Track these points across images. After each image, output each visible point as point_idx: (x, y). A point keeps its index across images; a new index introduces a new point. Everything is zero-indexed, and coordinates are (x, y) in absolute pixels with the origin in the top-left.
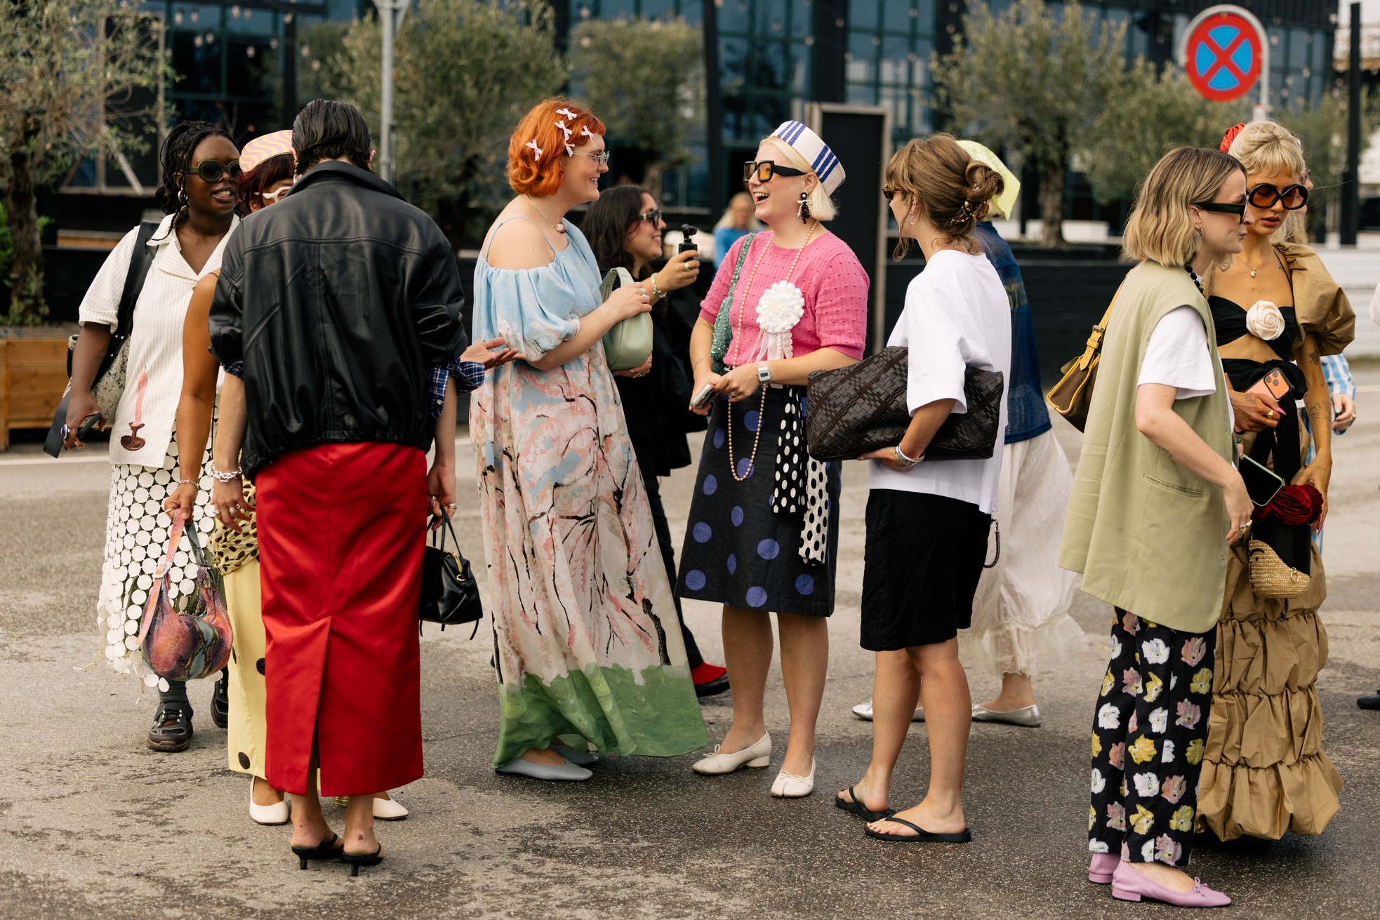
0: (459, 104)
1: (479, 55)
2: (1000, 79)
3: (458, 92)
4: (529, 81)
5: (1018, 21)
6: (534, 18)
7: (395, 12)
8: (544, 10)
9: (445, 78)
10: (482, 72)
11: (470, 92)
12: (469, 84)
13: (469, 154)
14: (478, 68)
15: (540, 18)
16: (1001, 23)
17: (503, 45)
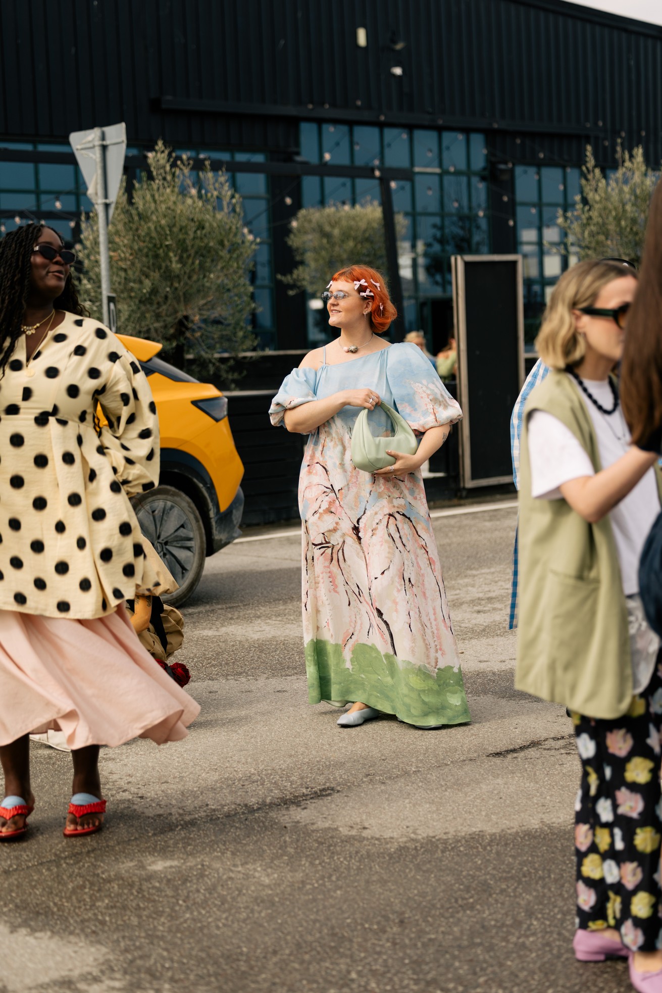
0: (168, 276)
1: (181, 236)
2: (612, 227)
3: (167, 267)
4: (224, 253)
5: (626, 181)
6: (225, 204)
7: (107, 206)
8: (233, 197)
9: (156, 256)
10: (185, 250)
11: (176, 266)
12: (174, 259)
13: (180, 315)
14: (182, 246)
15: (229, 203)
16: (612, 183)
17: (201, 227)
